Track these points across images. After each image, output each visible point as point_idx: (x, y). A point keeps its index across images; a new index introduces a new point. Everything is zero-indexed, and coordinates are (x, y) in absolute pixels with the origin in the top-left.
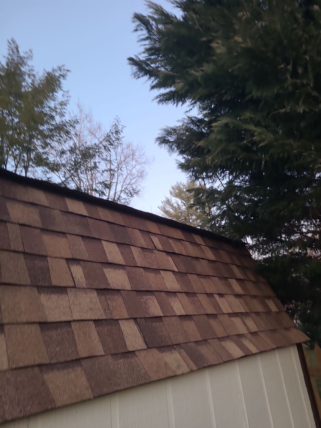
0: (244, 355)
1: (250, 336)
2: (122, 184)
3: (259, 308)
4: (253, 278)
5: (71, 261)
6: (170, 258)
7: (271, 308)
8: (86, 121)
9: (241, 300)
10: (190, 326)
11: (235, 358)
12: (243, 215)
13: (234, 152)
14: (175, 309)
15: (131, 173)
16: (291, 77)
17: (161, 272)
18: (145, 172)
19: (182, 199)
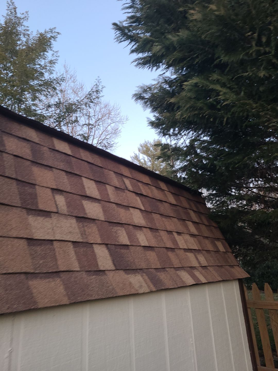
0: (195, 283)
1: (200, 269)
2: (98, 139)
3: (210, 247)
4: (206, 223)
5: (56, 191)
6: (138, 198)
7: (220, 249)
8: (70, 81)
9: (195, 239)
10: (152, 255)
11: (188, 285)
12: (201, 171)
13: (201, 109)
14: (140, 240)
15: (106, 129)
16: (256, 45)
17: (130, 209)
18: (119, 130)
19: (149, 156)
